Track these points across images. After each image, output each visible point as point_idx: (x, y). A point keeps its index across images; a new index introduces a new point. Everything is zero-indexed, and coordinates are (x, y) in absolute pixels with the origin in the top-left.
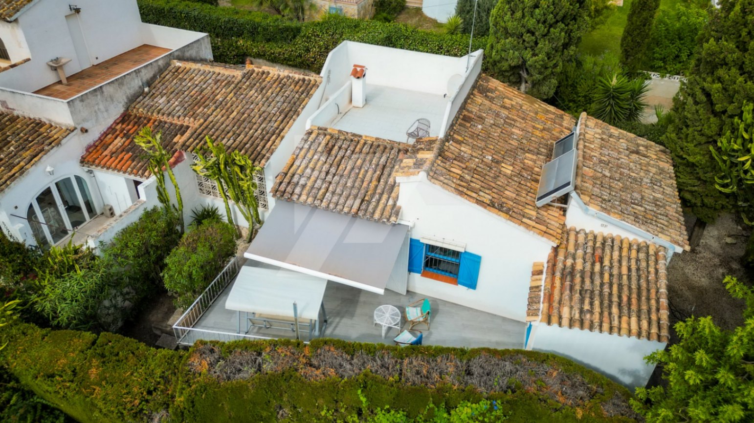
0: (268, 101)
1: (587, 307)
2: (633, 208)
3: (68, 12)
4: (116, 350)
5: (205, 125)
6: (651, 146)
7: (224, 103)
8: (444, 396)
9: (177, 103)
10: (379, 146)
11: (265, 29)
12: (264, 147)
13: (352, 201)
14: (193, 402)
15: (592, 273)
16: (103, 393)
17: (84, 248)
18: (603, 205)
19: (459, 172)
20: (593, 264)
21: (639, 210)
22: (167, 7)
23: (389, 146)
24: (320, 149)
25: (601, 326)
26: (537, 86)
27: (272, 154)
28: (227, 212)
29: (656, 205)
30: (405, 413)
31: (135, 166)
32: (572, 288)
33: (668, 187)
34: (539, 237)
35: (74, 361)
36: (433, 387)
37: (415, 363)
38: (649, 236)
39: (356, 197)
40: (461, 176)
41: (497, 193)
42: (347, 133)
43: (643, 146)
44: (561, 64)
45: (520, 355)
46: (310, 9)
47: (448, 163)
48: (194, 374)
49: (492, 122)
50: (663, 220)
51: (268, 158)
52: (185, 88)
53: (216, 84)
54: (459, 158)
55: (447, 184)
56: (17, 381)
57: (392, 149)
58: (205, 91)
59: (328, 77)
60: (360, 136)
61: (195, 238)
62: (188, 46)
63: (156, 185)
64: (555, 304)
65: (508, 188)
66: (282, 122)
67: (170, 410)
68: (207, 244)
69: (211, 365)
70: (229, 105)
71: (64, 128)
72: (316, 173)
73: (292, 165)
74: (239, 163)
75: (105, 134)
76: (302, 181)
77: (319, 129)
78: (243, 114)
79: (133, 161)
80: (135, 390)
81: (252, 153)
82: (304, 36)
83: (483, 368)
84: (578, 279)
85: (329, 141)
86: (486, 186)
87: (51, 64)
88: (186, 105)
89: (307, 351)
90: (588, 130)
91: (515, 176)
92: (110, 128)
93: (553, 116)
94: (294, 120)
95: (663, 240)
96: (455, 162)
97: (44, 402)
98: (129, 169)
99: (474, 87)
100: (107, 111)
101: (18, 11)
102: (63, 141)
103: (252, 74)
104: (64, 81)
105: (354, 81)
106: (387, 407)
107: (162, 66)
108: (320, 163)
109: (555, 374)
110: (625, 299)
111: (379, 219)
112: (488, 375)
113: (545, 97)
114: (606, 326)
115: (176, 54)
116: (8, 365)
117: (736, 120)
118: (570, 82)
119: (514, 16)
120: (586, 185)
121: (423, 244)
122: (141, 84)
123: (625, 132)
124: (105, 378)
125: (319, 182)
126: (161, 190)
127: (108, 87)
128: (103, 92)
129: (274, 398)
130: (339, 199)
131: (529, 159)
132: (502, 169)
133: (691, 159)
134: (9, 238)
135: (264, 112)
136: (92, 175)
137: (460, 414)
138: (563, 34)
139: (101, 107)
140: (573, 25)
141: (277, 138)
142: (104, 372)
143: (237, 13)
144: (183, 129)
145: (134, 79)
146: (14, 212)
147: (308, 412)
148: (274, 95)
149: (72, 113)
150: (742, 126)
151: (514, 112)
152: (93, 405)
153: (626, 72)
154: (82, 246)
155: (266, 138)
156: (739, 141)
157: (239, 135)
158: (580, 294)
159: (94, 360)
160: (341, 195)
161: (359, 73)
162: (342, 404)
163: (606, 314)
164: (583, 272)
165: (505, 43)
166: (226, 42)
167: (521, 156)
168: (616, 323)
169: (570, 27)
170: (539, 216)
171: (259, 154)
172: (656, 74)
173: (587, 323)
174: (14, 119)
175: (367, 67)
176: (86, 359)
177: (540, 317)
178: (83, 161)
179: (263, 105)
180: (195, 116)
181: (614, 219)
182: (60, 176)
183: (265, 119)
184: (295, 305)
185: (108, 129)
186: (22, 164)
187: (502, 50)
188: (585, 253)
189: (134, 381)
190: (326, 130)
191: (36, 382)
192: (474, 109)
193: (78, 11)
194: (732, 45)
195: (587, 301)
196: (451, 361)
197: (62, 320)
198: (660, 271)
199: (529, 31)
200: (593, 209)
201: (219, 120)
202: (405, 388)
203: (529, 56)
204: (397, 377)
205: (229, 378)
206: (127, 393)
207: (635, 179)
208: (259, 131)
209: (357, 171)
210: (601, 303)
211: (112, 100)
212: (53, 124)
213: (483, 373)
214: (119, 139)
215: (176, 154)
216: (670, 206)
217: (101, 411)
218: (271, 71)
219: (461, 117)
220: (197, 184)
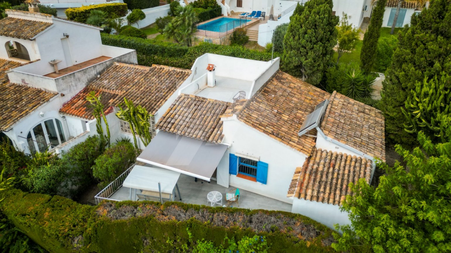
0: (161, 82)
1: (322, 190)
2: (354, 139)
3: (63, 37)
4: (60, 204)
5: (126, 94)
6: (373, 110)
7: (138, 83)
8: (234, 233)
9: (113, 83)
10: (216, 104)
11: (168, 50)
12: (155, 105)
13: (198, 132)
14: (96, 231)
15: (328, 173)
16: (49, 225)
17: (54, 154)
18: (336, 136)
19: (256, 116)
20: (329, 168)
21: (358, 140)
22: (118, 40)
23: (221, 104)
24: (184, 105)
25: (329, 200)
26: (310, 77)
27: (159, 108)
28: (135, 141)
29: (369, 138)
30: (213, 243)
31: (87, 114)
32: (315, 180)
33: (379, 130)
34: (298, 152)
35: (37, 208)
36: (228, 228)
37: (221, 216)
38: (362, 153)
39: (200, 130)
40: (257, 118)
41: (277, 128)
42: (200, 97)
43: (368, 109)
44: (322, 65)
45: (280, 214)
46: (195, 41)
47: (251, 112)
48: (99, 216)
49: (281, 94)
50: (372, 146)
51: (157, 110)
52: (119, 76)
53: (135, 74)
54: (258, 110)
55: (248, 122)
56: (7, 218)
57: (223, 106)
58: (129, 77)
59: (196, 71)
60: (207, 99)
61: (113, 151)
62: (124, 55)
63: (96, 123)
64: (304, 188)
65: (284, 126)
66: (167, 92)
67: (84, 235)
68: (119, 154)
69: (109, 212)
70: (140, 84)
71: (52, 93)
72: (180, 117)
73: (168, 113)
74: (141, 113)
75: (74, 98)
76: (172, 121)
77: (185, 95)
78: (147, 88)
79: (86, 111)
80: (67, 224)
81: (149, 108)
82: (189, 53)
83: (258, 219)
84: (319, 175)
85: (190, 101)
86: (271, 124)
87: (51, 63)
88: (118, 84)
89: (162, 208)
90: (335, 99)
91: (289, 121)
92: (77, 95)
93: (318, 93)
94: (174, 92)
95: (370, 156)
96: (255, 111)
97: (19, 230)
98: (84, 115)
99: (273, 77)
100: (76, 86)
101: (36, 35)
102: (51, 100)
103: (155, 69)
104: (57, 72)
105: (209, 72)
106: (203, 239)
107: (108, 65)
108: (184, 112)
109: (299, 224)
110: (344, 186)
111: (211, 141)
112: (260, 223)
113: (315, 84)
114: (331, 200)
115: (117, 59)
116: (3, 209)
117: (412, 91)
118: (332, 77)
119: (295, 39)
120: (328, 125)
121: (237, 157)
122: (96, 73)
123: (358, 102)
124: (52, 218)
125: (182, 122)
126: (99, 126)
127: (78, 73)
128: (74, 76)
129: (141, 232)
130: (191, 130)
131: (299, 113)
132: (282, 117)
133: (391, 115)
134: (16, 149)
135: (158, 88)
136: (65, 119)
137: (242, 244)
138: (321, 48)
139: (73, 84)
140: (327, 44)
141: (163, 100)
142: (52, 215)
143: (155, 42)
144: (114, 96)
145: (92, 70)
146: (20, 134)
147: (160, 241)
148: (165, 79)
149: (57, 85)
150: (415, 94)
151: (296, 90)
152: (44, 231)
153: (364, 72)
154: (52, 153)
155: (157, 100)
156: (415, 103)
157: (143, 99)
158: (319, 183)
159: (48, 209)
160: (192, 128)
161: (211, 69)
162: (178, 237)
163: (332, 194)
164: (322, 172)
165: (290, 53)
166: (148, 57)
167: (295, 111)
168: (337, 199)
169: (326, 45)
170: (300, 141)
171: (153, 108)
172: (382, 74)
173: (320, 199)
174: (27, 89)
175: (215, 65)
176: (44, 208)
177: (294, 195)
178: (61, 111)
179: (159, 84)
180: (122, 89)
181: (342, 143)
182: (47, 118)
183: (158, 91)
184: (159, 184)
185: (76, 95)
186: (27, 110)
187: (289, 57)
188: (325, 162)
189: (67, 219)
190: (189, 95)
191: (16, 217)
192: (272, 87)
193: (67, 36)
194: (408, 51)
195: (322, 187)
196: (241, 216)
197: (36, 189)
198: (367, 173)
199: (303, 47)
200: (330, 138)
201: (134, 91)
202: (213, 227)
203: (303, 60)
204: (209, 221)
205: (117, 219)
206: (62, 226)
207: (359, 125)
208: (154, 97)
209: (203, 116)
210: (331, 188)
211: (79, 80)
212: (47, 91)
213: (258, 222)
214: (81, 100)
215: (109, 108)
216: (378, 140)
217: (47, 235)
218: (165, 68)
219: (263, 90)
220: (120, 126)
